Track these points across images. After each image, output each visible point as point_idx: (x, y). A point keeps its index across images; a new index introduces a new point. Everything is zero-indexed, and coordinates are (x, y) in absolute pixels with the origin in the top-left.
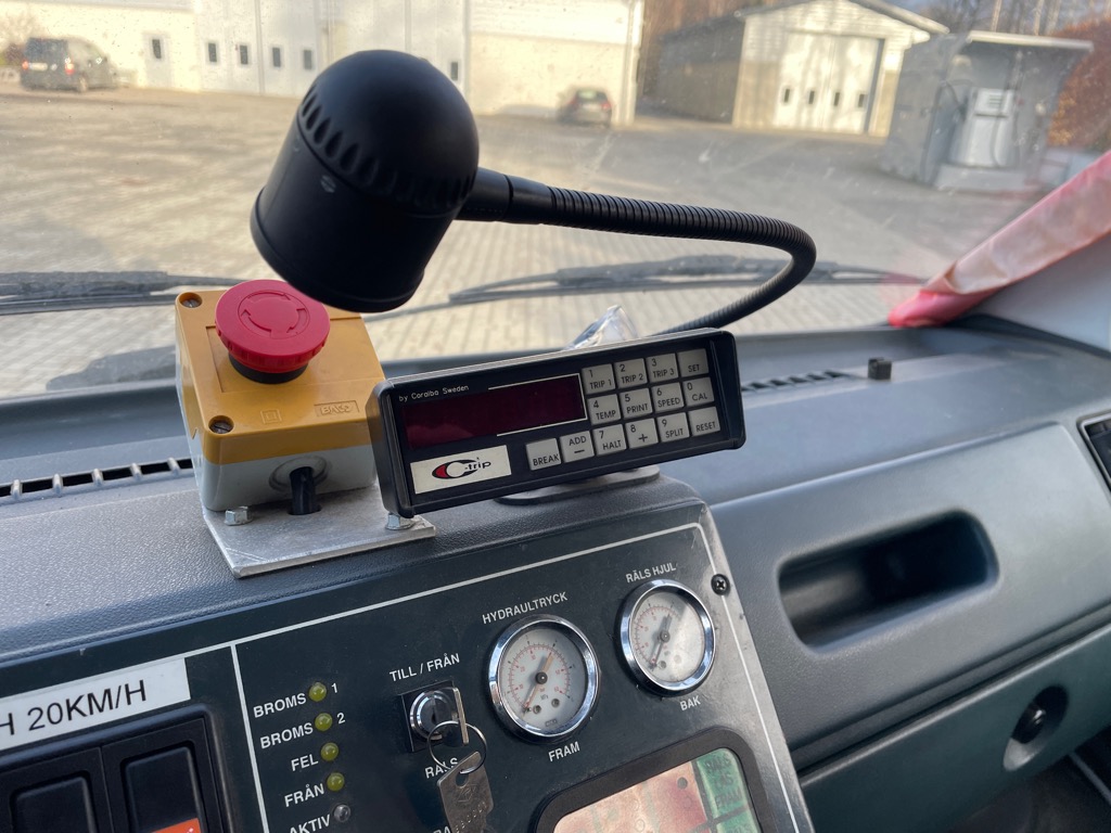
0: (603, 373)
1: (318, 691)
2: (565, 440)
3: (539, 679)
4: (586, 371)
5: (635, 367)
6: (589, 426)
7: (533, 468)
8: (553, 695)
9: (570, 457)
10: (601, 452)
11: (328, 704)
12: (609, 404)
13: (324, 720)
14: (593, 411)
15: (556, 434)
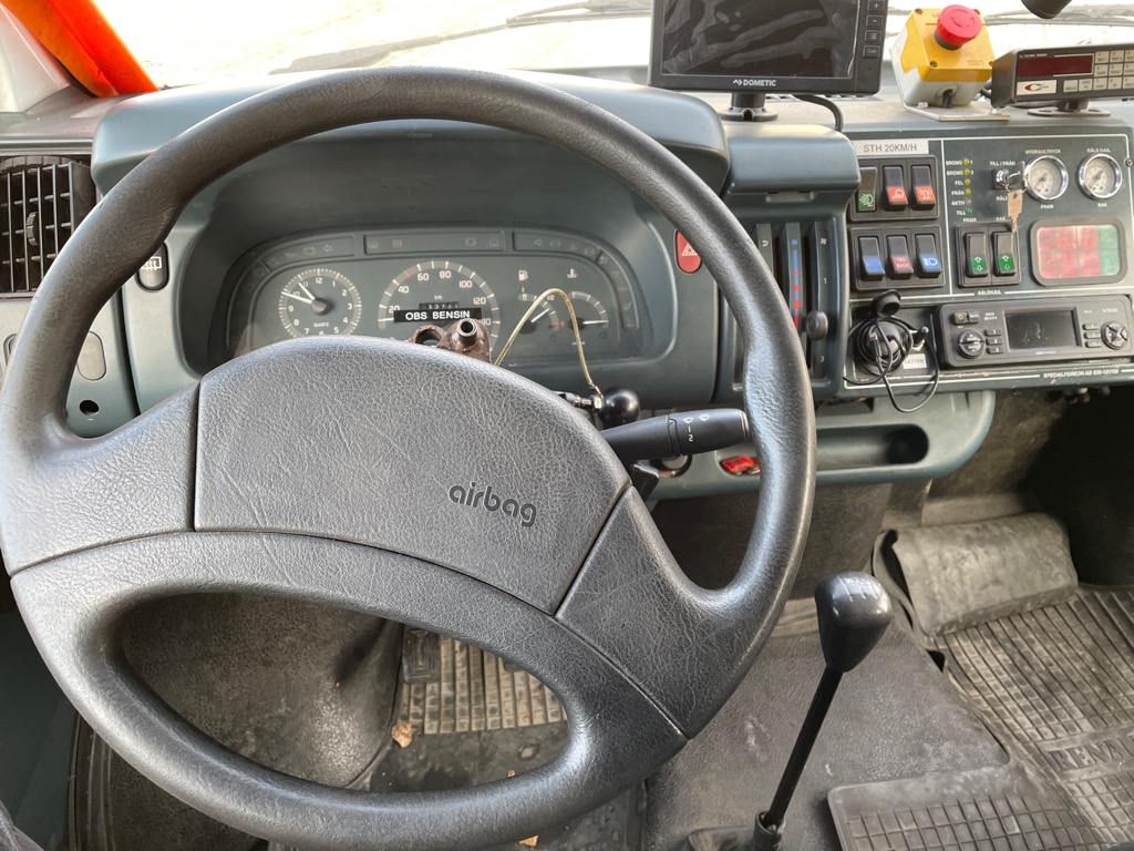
0: (1105, 55)
1: (967, 161)
2: (1081, 81)
3: (1042, 179)
4: (1097, 53)
5: (1120, 54)
6: (1092, 77)
7: (1065, 91)
8: (1046, 187)
9: (1082, 89)
10: (1095, 88)
11: (969, 166)
12: (1104, 68)
13: (967, 171)
14: (1096, 71)
15: (1078, 78)
